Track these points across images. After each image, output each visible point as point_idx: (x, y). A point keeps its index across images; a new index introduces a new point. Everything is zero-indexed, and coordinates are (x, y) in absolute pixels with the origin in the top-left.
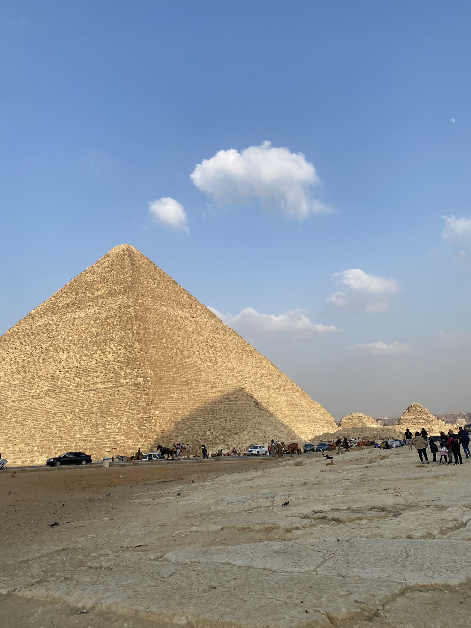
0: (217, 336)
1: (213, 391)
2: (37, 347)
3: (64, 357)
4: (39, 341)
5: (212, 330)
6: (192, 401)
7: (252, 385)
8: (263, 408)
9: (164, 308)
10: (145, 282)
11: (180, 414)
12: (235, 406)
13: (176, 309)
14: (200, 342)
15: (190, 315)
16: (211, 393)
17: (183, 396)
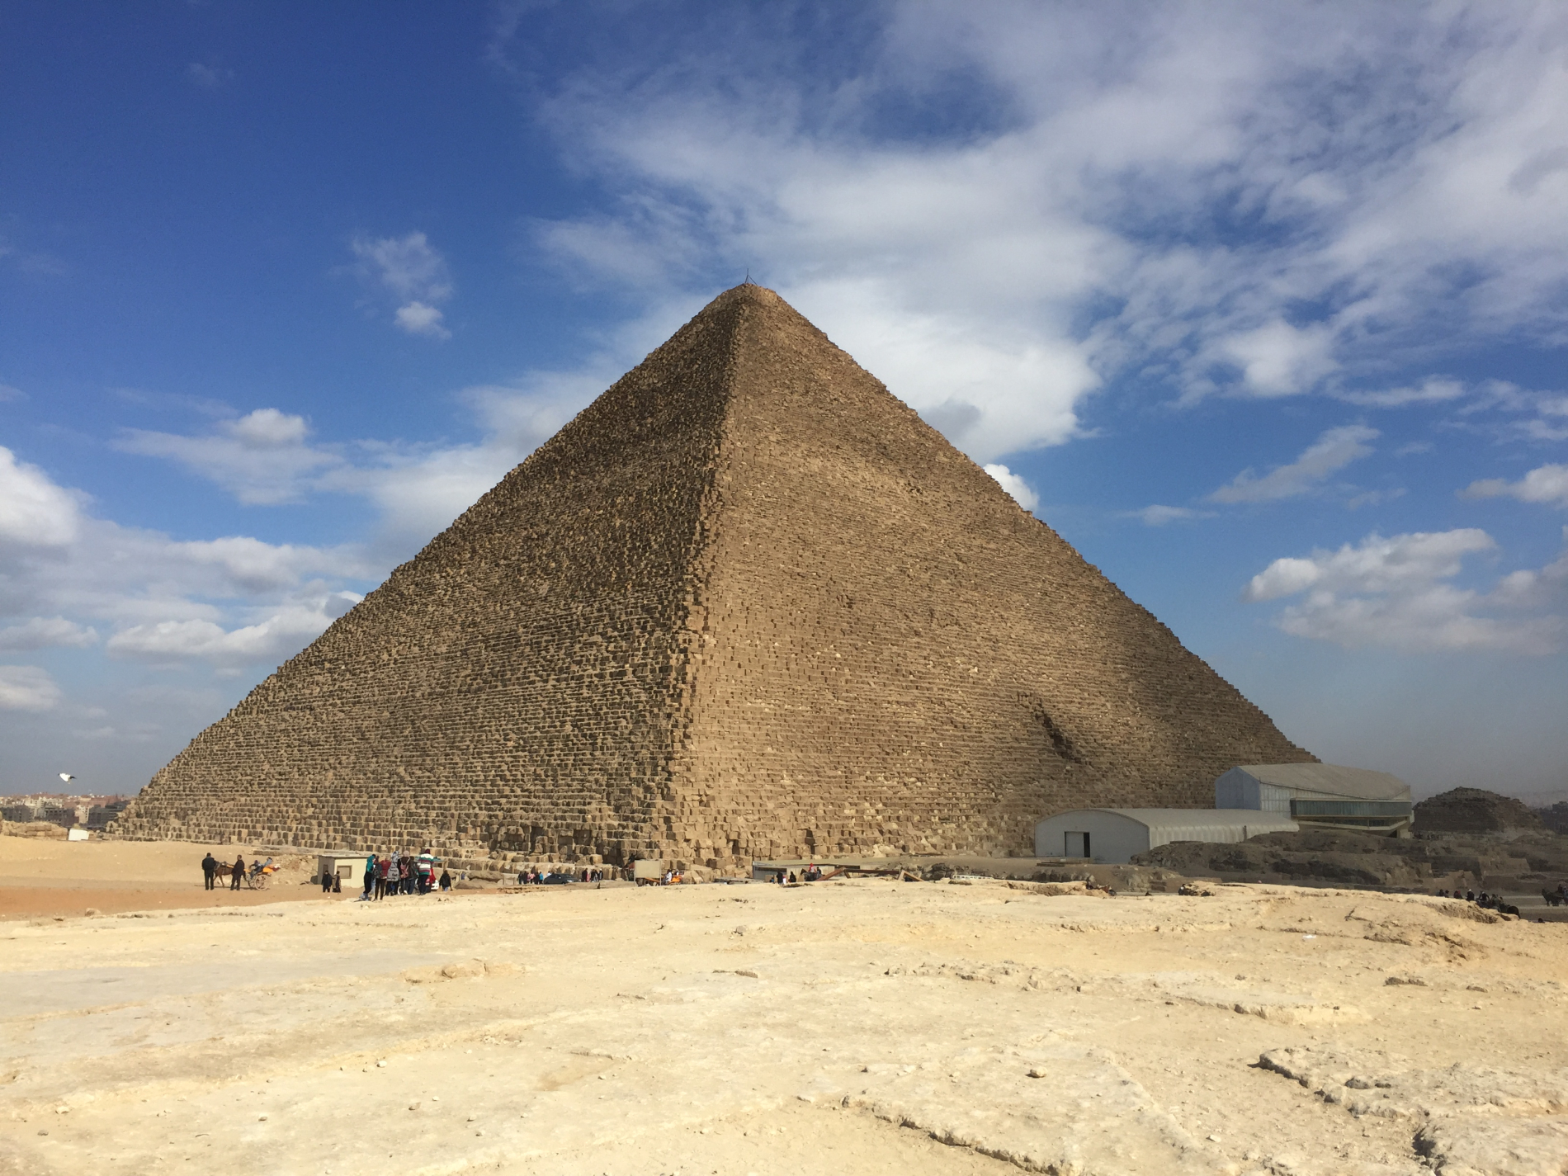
0: (977, 542)
1: (908, 699)
2: (502, 562)
3: (544, 590)
4: (508, 548)
5: (966, 527)
6: (822, 723)
7: (1062, 687)
8: (1076, 755)
9: (816, 464)
10: (774, 391)
11: (770, 754)
12: (971, 744)
13: (858, 465)
14: (911, 561)
15: (902, 482)
16: (898, 702)
17: (792, 708)
